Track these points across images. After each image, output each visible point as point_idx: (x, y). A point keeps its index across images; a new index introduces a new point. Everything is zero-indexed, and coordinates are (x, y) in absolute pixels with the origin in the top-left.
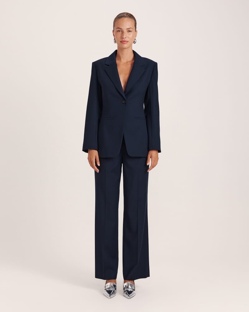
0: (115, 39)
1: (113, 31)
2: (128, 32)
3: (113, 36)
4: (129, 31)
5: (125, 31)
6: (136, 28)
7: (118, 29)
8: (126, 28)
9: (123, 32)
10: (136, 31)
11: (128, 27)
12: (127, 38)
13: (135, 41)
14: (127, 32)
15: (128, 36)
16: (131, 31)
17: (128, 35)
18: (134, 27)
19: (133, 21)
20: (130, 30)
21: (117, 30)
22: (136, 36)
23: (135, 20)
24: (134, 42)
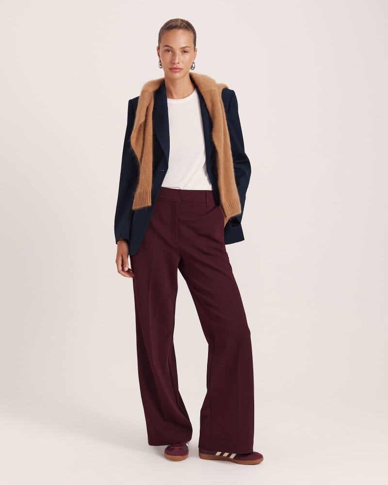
0: (160, 61)
1: (158, 48)
2: (182, 52)
3: (157, 56)
4: (185, 52)
5: (178, 52)
6: (195, 45)
7: (167, 48)
8: (179, 48)
9: (174, 54)
10: (195, 50)
11: (184, 46)
12: (180, 64)
13: (194, 65)
14: (180, 53)
15: (181, 60)
16: (188, 52)
17: (182, 58)
18: (193, 45)
19: (192, 34)
20: (187, 49)
21: (165, 48)
22: (195, 58)
23: (195, 33)
24: (192, 67)
